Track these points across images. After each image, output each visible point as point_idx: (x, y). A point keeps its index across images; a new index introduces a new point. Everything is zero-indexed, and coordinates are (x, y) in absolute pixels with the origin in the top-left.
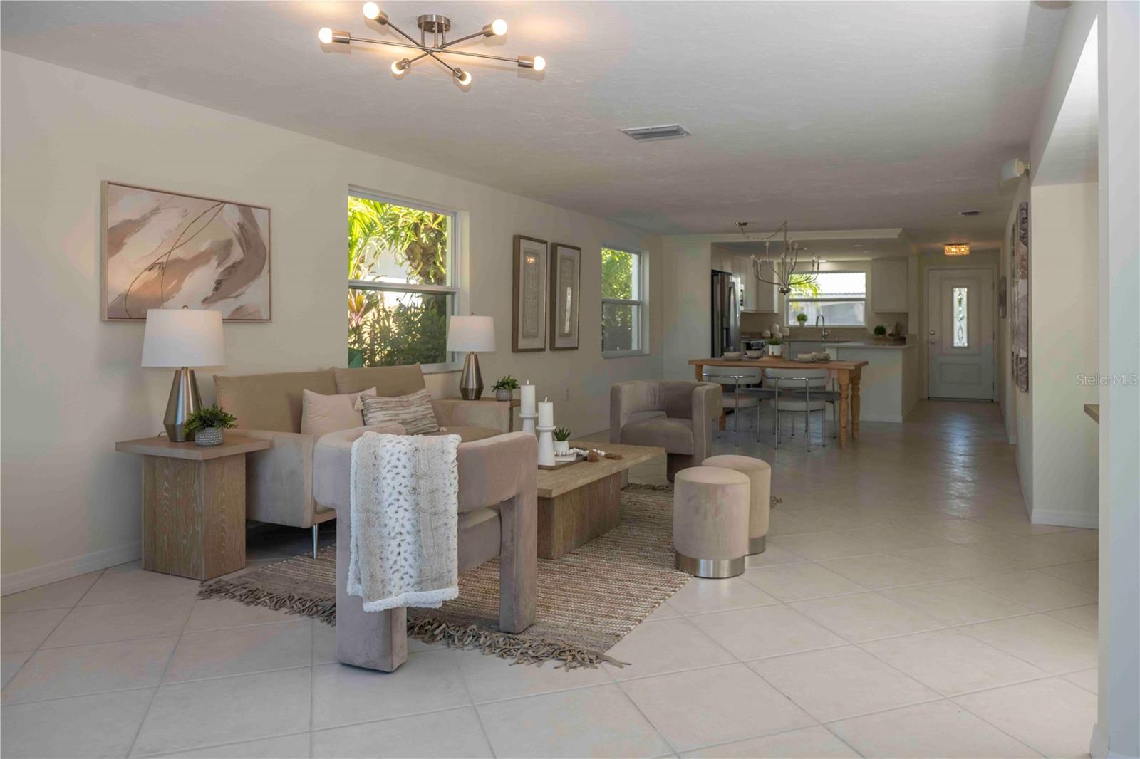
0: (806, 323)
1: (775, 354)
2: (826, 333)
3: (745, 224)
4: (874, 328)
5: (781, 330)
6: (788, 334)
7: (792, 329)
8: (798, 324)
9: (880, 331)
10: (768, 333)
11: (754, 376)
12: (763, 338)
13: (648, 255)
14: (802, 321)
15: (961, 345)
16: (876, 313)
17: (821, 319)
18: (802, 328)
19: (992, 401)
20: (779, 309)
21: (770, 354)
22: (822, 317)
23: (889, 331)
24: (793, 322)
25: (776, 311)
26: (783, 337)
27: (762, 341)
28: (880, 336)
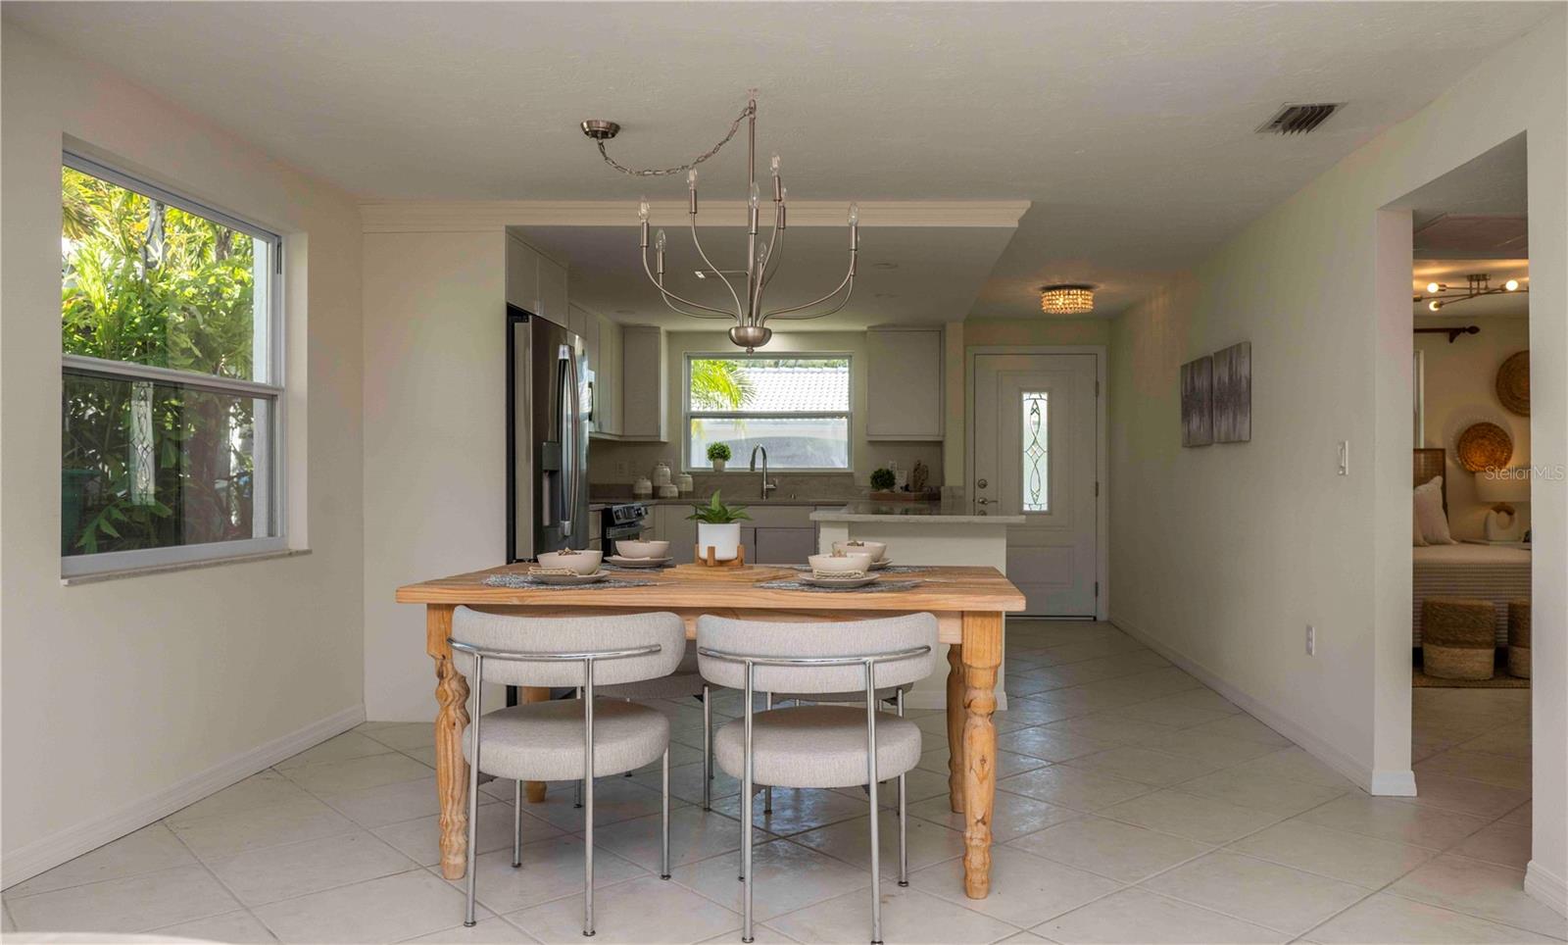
0: (729, 465)
1: (720, 555)
2: (772, 486)
3: (611, 131)
4: (871, 473)
5: (674, 480)
6: (691, 489)
7: (697, 475)
8: (711, 465)
9: (883, 479)
10: (645, 486)
11: (654, 651)
12: (636, 497)
13: (305, 243)
14: (720, 461)
15: (1036, 508)
16: (872, 443)
17: (759, 454)
18: (718, 473)
19: (1095, 618)
20: (669, 434)
21: (703, 553)
22: (763, 450)
23: (901, 480)
24: (700, 460)
25: (664, 438)
26: (680, 493)
27: (637, 504)
28: (885, 491)
